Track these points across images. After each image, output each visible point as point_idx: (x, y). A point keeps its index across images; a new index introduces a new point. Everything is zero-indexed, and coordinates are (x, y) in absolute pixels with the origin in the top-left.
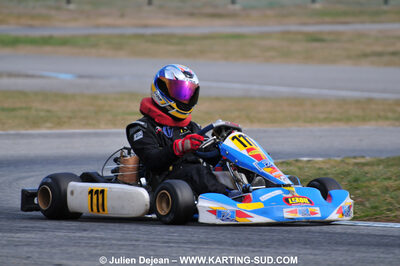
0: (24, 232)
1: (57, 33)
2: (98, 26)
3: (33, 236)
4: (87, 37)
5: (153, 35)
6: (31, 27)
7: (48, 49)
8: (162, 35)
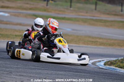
0: (60, 71)
1: (67, 16)
2: (79, 15)
3: (63, 73)
4: (75, 18)
5: (96, 19)
6: (59, 14)
7: (63, 21)
8: (99, 20)
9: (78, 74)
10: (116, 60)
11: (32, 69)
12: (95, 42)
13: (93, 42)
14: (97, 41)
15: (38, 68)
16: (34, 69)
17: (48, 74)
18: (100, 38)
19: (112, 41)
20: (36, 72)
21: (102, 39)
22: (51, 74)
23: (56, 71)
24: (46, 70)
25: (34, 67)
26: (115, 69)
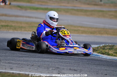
9: (64, 60)
10: (98, 47)
11: (19, 57)
12: (77, 30)
13: (75, 30)
14: (79, 30)
15: (25, 56)
16: (21, 56)
17: (35, 61)
18: (81, 27)
19: (93, 30)
20: (23, 60)
21: (84, 27)
22: (38, 61)
23: (42, 58)
24: (33, 57)
25: (21, 55)
26: (98, 56)
